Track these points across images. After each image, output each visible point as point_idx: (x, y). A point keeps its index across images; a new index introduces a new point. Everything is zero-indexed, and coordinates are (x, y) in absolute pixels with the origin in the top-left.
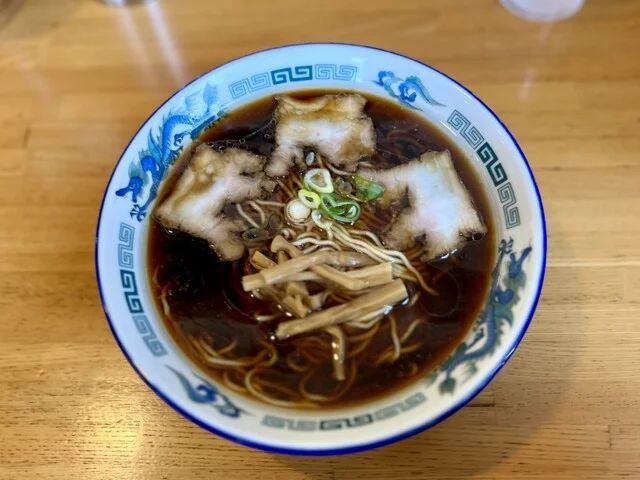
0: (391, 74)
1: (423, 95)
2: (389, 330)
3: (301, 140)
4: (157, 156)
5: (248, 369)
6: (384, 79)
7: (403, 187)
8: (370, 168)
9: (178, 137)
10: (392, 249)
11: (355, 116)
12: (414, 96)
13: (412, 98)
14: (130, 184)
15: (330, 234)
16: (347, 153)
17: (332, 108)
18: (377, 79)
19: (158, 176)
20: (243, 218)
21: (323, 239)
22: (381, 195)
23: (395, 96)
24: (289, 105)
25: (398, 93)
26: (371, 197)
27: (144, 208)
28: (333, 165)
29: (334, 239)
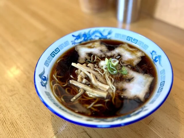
0: (155, 53)
1: (159, 62)
2: (93, 101)
3: (120, 53)
4: (88, 36)
5: (58, 83)
6: (153, 53)
7: (133, 77)
8: (129, 68)
9: (96, 36)
10: (114, 86)
11: (138, 56)
12: (157, 61)
13: (156, 61)
14: (77, 36)
15: (104, 73)
16: (128, 62)
17: (135, 52)
18: (151, 52)
19: (85, 40)
20: (91, 58)
21: (102, 73)
22: (125, 74)
23: (153, 58)
24: (126, 46)
25: (154, 58)
26: (122, 73)
27: (76, 43)
28: (121, 62)
29: (104, 75)
